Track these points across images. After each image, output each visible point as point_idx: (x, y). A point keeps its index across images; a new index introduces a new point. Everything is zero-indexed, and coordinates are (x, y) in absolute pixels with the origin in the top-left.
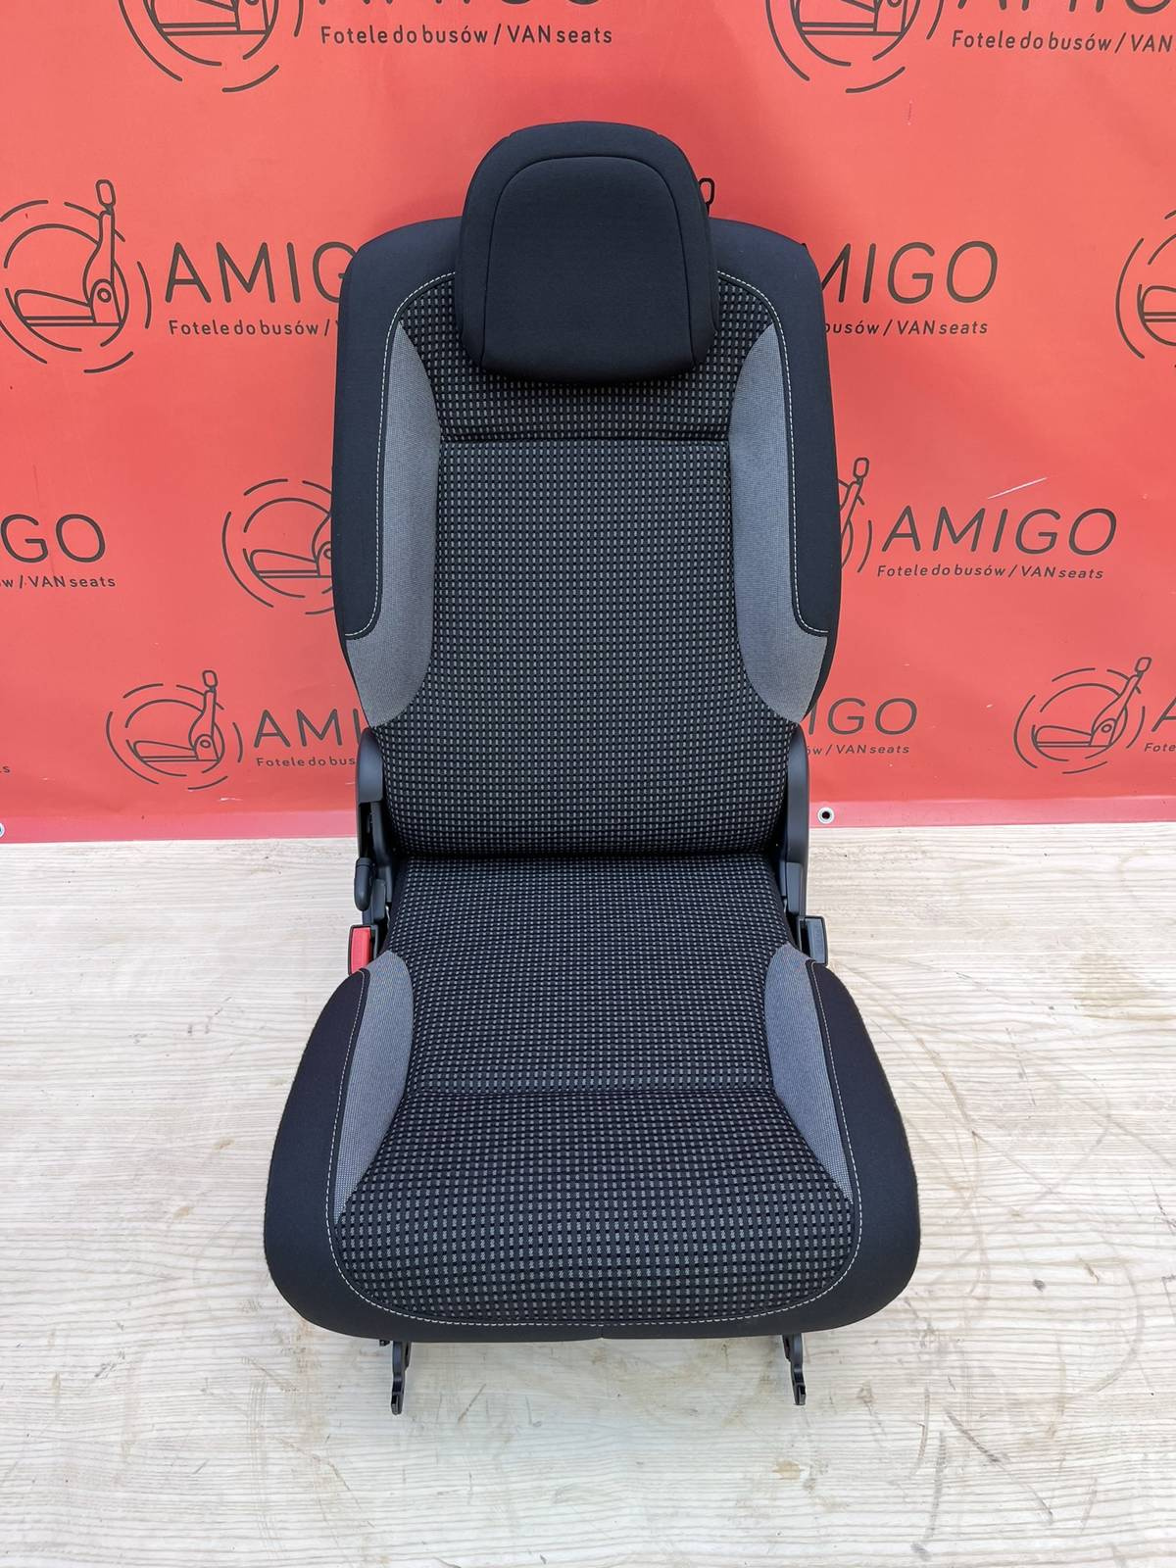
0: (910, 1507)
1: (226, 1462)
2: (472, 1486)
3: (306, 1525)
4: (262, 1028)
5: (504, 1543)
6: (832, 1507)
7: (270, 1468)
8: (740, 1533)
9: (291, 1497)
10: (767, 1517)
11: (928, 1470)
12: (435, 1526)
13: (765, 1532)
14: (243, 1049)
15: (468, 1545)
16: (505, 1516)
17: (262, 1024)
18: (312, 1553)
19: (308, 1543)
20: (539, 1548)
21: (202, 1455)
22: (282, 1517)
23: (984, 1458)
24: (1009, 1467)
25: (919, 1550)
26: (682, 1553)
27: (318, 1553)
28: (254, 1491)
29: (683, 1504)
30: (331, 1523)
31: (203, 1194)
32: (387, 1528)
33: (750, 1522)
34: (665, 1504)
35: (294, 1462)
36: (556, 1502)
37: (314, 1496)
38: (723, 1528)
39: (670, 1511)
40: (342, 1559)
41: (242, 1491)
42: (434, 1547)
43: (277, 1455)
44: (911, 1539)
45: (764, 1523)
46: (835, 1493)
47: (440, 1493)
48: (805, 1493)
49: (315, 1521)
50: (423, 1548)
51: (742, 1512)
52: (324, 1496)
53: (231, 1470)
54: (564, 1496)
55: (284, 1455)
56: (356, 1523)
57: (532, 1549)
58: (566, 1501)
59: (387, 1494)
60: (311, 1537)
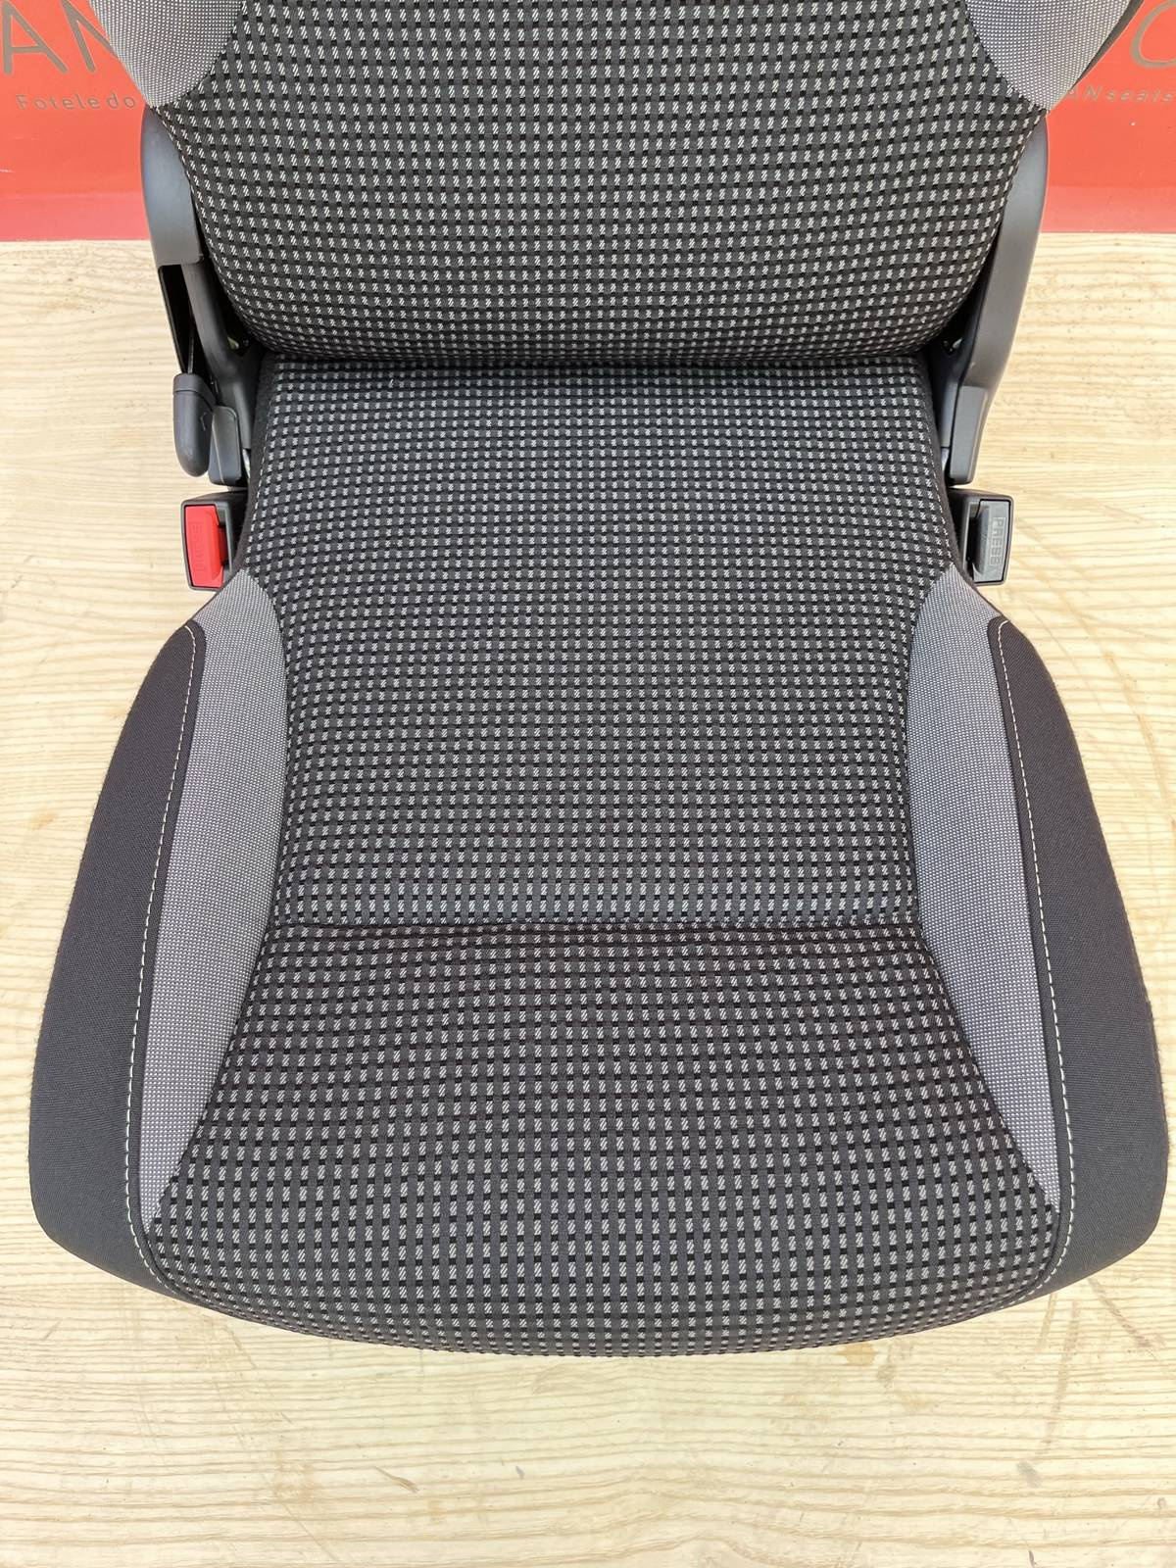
0: (1020, 1410)
1: (86, 1325)
2: (422, 1364)
3: (200, 1417)
4: (86, 615)
5: (466, 1449)
6: (915, 1406)
7: (145, 1334)
8: (789, 1442)
9: (177, 1377)
10: (824, 1419)
11: (1052, 1357)
12: (374, 1421)
13: (821, 1441)
14: (60, 652)
15: (417, 1450)
16: (468, 1409)
18: (209, 1457)
19: (202, 1444)
20: (517, 1456)
21: (52, 1313)
22: (166, 1406)
23: (1129, 1341)
24: (1162, 1355)
25: (1028, 1473)
26: (707, 1468)
27: (216, 1458)
28: (126, 1368)
29: (711, 1398)
30: (234, 1416)
31: (20, 905)
32: (309, 1424)
33: (801, 1427)
34: (687, 1397)
35: (179, 1325)
36: (538, 1391)
37: (208, 1376)
38: (764, 1433)
39: (692, 1407)
40: (250, 1467)
41: (109, 1368)
42: (373, 1452)
43: (154, 1315)
44: (1017, 1455)
45: (820, 1427)
46: (919, 1387)
47: (380, 1375)
48: (878, 1386)
49: (213, 1412)
50: (358, 1453)
51: (792, 1412)
52: (222, 1376)
53: (94, 1336)
54: (549, 1383)
55: (166, 1316)
56: (267, 1416)
57: (506, 1457)
58: (552, 1389)
59: (308, 1374)
60: (208, 1435)
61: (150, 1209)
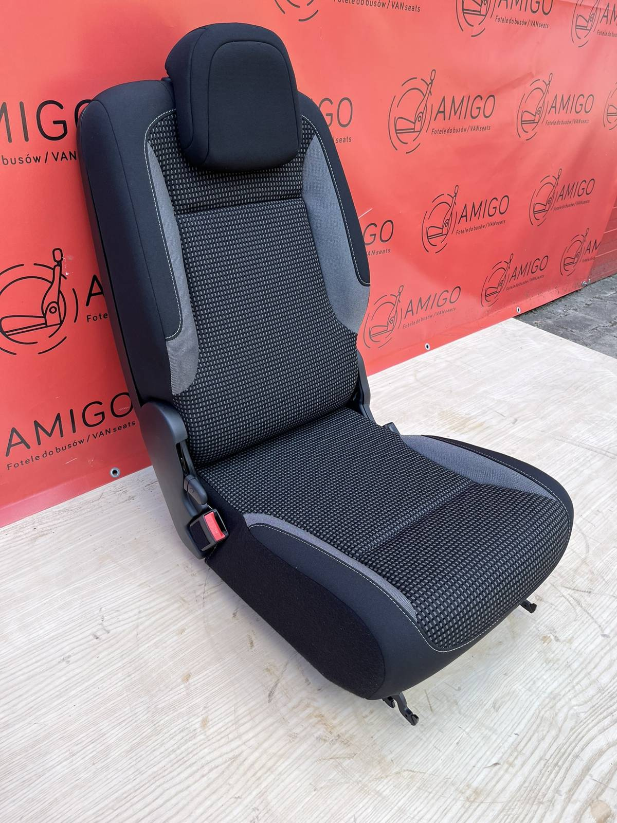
0: (587, 624)
1: (363, 809)
2: (464, 730)
3: (426, 802)
5: (499, 741)
6: (570, 641)
7: (384, 794)
8: (558, 671)
9: (407, 797)
10: (558, 660)
11: (578, 609)
12: (470, 757)
13: (563, 665)
15: (488, 753)
16: (487, 731)
17: (136, 611)
18: (442, 809)
19: (435, 808)
20: (512, 731)
21: (349, 815)
22: (413, 808)
23: (587, 594)
24: (595, 592)
25: (604, 635)
26: (551, 693)
27: (443, 808)
28: (389, 809)
29: (533, 676)
30: (434, 792)
32: (456, 774)
33: (556, 666)
34: (528, 681)
35: (390, 782)
36: (497, 711)
37: (415, 788)
38: (552, 674)
39: (532, 683)
40: (454, 802)
41: (383, 815)
42: (479, 765)
43: (380, 787)
44: (599, 634)
45: (560, 662)
46: (565, 636)
47: (458, 743)
48: (558, 643)
49: (427, 797)
50: (476, 769)
51: (551, 664)
52: (418, 785)
53: (369, 810)
54: (497, 706)
55: (384, 783)
56: (442, 783)
57: (509, 734)
58: (500, 707)
59: (440, 761)
60: (433, 804)
61: (413, 613)
